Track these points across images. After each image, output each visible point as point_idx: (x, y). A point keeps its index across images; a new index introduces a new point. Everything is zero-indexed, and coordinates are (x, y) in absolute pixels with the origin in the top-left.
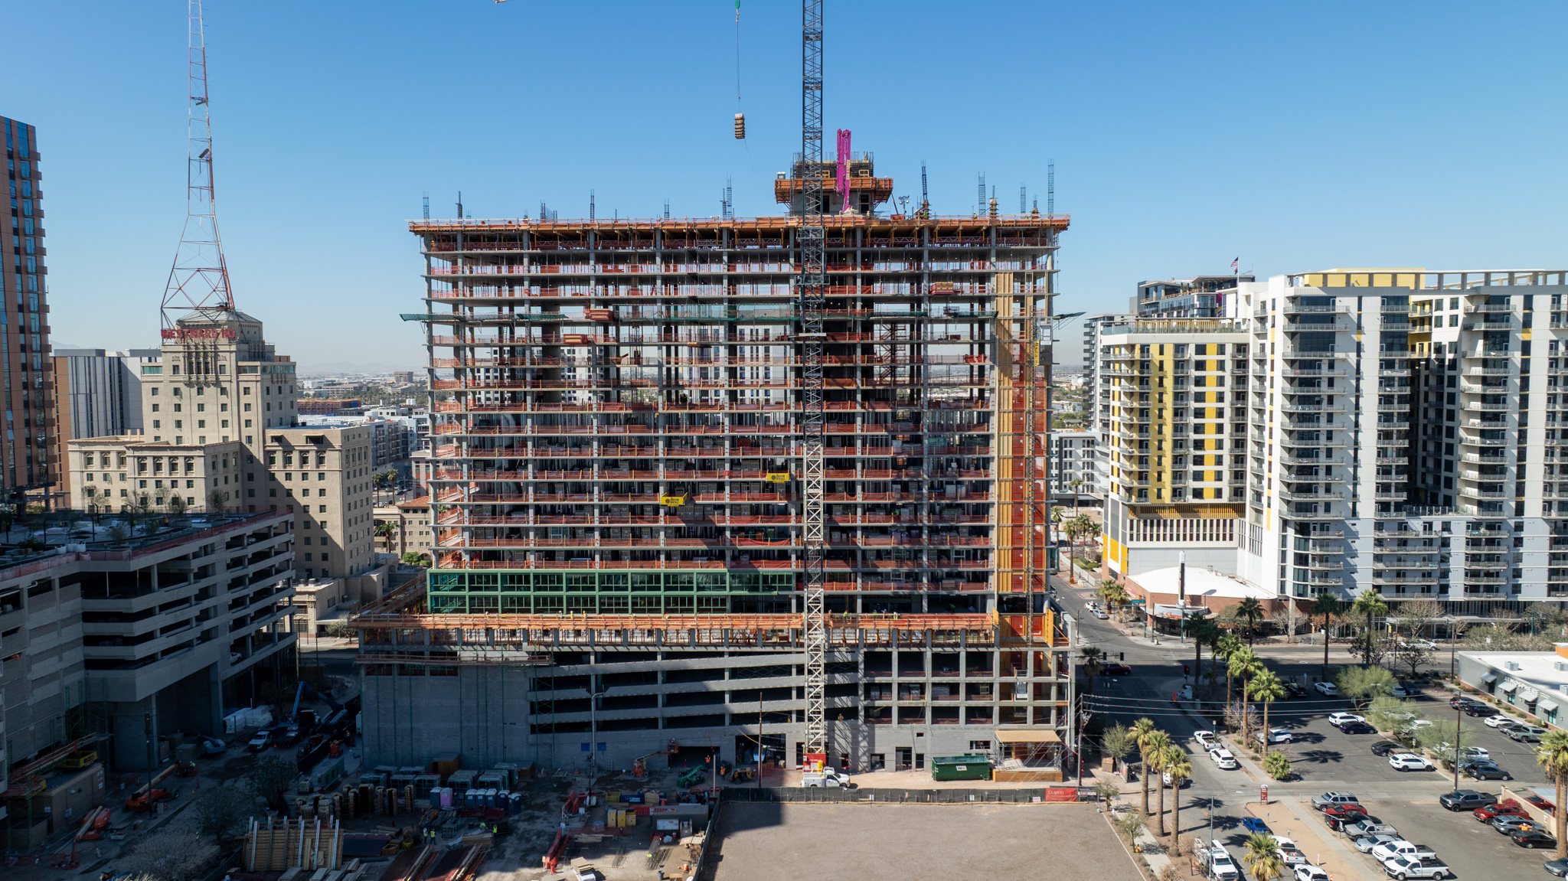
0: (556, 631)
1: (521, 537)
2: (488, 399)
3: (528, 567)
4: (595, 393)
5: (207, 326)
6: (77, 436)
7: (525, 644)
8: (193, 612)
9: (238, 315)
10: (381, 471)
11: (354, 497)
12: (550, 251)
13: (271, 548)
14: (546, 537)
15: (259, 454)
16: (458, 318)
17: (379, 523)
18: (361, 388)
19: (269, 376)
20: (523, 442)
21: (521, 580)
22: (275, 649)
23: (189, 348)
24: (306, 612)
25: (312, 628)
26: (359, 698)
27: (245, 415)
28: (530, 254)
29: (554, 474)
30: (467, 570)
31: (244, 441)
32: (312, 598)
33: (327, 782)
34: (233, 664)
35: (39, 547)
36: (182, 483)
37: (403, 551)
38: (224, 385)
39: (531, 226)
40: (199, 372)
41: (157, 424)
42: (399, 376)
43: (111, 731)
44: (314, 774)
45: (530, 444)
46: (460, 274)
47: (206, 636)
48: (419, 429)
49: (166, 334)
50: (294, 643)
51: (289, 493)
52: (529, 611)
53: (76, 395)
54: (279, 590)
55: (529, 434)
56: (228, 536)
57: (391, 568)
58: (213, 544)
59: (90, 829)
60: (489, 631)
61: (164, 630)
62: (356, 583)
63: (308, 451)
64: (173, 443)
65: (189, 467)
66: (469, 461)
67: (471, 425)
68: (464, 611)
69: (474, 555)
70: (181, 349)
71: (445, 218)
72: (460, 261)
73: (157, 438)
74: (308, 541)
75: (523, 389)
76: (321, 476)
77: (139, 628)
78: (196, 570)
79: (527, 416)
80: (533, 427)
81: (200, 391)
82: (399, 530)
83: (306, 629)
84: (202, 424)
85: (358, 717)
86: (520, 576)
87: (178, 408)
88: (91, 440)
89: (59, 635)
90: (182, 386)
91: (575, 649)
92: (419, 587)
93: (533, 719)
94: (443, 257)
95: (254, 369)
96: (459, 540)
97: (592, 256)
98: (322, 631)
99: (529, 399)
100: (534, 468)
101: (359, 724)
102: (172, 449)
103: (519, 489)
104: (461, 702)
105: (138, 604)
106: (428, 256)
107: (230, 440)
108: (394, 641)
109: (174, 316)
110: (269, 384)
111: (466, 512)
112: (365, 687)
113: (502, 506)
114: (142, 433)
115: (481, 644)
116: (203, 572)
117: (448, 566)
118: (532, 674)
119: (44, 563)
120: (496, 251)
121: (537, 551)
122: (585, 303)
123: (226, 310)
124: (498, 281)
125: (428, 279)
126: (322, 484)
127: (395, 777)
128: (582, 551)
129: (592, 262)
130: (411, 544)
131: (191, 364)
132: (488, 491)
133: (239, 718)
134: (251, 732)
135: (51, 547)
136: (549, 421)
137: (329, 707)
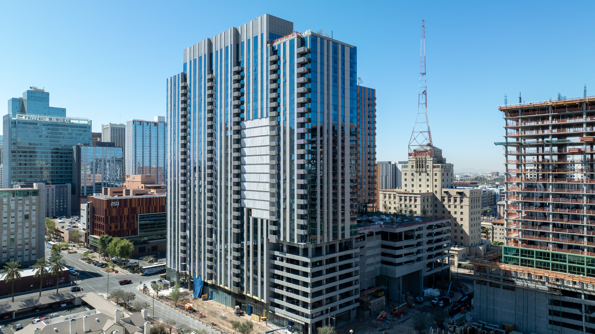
0: (563, 280)
1: (545, 237)
2: (531, 176)
3: (549, 250)
4: (585, 175)
5: (423, 152)
6: (382, 189)
7: (547, 283)
8: (415, 250)
9: (434, 148)
10: (485, 209)
11: (474, 216)
12: (562, 113)
13: (442, 231)
14: (558, 237)
15: (439, 198)
16: (519, 143)
17: (483, 228)
18: (478, 178)
19: (444, 169)
20: (548, 196)
21: (546, 256)
22: (442, 269)
23: (417, 159)
24: (454, 258)
25: (456, 264)
26: (473, 293)
27: (435, 183)
28: (552, 115)
29: (563, 210)
30: (520, 247)
31: (434, 193)
32: (457, 253)
33: (459, 322)
34: (427, 271)
35: (371, 222)
36: (413, 206)
37: (493, 240)
38: (428, 172)
39: (553, 103)
40: (420, 168)
41: (406, 185)
42: (493, 174)
43: (388, 286)
44: (454, 318)
45: (551, 196)
46: (520, 125)
47: (419, 259)
48: (501, 193)
49: (410, 155)
50: (449, 268)
51: (449, 212)
52: (549, 269)
53: (382, 176)
54: (444, 247)
55: (551, 192)
56: (428, 224)
57: (488, 246)
58: (422, 227)
59: (381, 317)
60: (529, 275)
61: (406, 255)
62: (473, 249)
63: (457, 197)
64: (411, 192)
65: (415, 200)
66: (523, 202)
67: (523, 187)
68: (518, 265)
69: (523, 242)
70: (414, 159)
71: (514, 103)
72: (520, 120)
73: (406, 190)
74: (456, 231)
75: (548, 173)
76: (462, 207)
77: (398, 252)
78: (416, 235)
79: (550, 184)
80: (552, 189)
81: (420, 174)
82: (491, 231)
83: (454, 264)
84: (420, 186)
85: (472, 300)
86: (545, 253)
87: (413, 180)
88: (386, 190)
89: (375, 251)
90: (414, 173)
91: (573, 290)
92: (499, 252)
93: (550, 318)
94: (513, 119)
95: (438, 167)
96: (517, 235)
97: (584, 113)
98: (460, 266)
99: (551, 177)
100: (553, 207)
101: (472, 303)
102: (410, 194)
103: (545, 216)
104: (516, 303)
105: (398, 244)
106: (506, 119)
107: (430, 192)
108: (488, 272)
109: (413, 148)
110: (443, 172)
111: (520, 223)
112: (476, 289)
113: (537, 222)
114: (401, 189)
115: (526, 280)
116: (419, 236)
117: (512, 245)
118: (550, 297)
119: (372, 227)
120: (537, 115)
121: (554, 243)
122: (580, 135)
123: (430, 146)
124: (537, 128)
125: (506, 128)
126: (462, 210)
127: (486, 327)
128: (577, 246)
129: (584, 116)
130: (496, 238)
131: (417, 165)
132: (530, 215)
133: (429, 291)
134: (433, 298)
135: (373, 222)
136: (561, 187)
137: (461, 294)
